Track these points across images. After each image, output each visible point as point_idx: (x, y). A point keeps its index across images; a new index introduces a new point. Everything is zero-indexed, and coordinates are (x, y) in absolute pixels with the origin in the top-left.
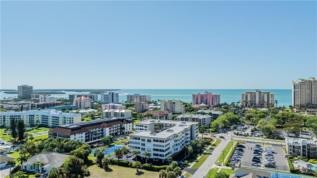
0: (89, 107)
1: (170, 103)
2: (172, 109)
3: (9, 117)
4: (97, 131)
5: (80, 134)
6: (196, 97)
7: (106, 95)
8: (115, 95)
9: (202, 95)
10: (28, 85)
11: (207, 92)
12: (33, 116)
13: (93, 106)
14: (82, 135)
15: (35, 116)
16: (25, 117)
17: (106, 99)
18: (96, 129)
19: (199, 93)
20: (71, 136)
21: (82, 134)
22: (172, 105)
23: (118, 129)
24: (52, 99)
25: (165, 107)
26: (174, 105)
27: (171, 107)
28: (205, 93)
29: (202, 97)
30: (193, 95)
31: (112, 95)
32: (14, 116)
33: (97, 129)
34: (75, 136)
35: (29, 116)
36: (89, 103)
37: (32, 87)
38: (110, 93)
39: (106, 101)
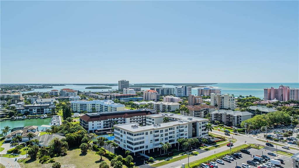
0: (155, 99)
1: (219, 97)
2: (221, 104)
3: (79, 105)
4: (119, 120)
5: (98, 121)
6: (268, 92)
7: (179, 89)
8: (188, 89)
9: (277, 90)
10: (125, 80)
11: (283, 87)
12: (95, 104)
13: (159, 98)
14: (100, 123)
15: (96, 105)
16: (89, 105)
17: (179, 93)
18: (117, 118)
19: (272, 88)
20: (89, 122)
21: (100, 121)
22: (221, 100)
23: (142, 120)
24: (132, 92)
25: (214, 102)
26: (223, 100)
27: (220, 101)
28: (280, 88)
29: (276, 91)
30: (265, 90)
31: (185, 89)
32: (83, 104)
33: (119, 119)
34: (93, 123)
35: (92, 104)
36: (155, 96)
37: (128, 81)
38: (183, 87)
39: (179, 94)
